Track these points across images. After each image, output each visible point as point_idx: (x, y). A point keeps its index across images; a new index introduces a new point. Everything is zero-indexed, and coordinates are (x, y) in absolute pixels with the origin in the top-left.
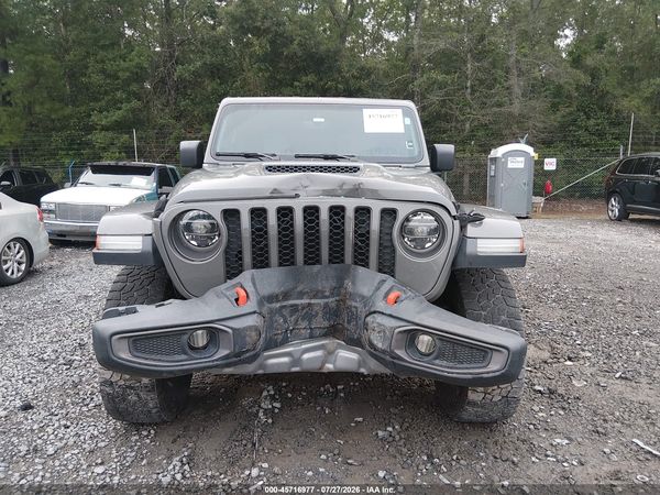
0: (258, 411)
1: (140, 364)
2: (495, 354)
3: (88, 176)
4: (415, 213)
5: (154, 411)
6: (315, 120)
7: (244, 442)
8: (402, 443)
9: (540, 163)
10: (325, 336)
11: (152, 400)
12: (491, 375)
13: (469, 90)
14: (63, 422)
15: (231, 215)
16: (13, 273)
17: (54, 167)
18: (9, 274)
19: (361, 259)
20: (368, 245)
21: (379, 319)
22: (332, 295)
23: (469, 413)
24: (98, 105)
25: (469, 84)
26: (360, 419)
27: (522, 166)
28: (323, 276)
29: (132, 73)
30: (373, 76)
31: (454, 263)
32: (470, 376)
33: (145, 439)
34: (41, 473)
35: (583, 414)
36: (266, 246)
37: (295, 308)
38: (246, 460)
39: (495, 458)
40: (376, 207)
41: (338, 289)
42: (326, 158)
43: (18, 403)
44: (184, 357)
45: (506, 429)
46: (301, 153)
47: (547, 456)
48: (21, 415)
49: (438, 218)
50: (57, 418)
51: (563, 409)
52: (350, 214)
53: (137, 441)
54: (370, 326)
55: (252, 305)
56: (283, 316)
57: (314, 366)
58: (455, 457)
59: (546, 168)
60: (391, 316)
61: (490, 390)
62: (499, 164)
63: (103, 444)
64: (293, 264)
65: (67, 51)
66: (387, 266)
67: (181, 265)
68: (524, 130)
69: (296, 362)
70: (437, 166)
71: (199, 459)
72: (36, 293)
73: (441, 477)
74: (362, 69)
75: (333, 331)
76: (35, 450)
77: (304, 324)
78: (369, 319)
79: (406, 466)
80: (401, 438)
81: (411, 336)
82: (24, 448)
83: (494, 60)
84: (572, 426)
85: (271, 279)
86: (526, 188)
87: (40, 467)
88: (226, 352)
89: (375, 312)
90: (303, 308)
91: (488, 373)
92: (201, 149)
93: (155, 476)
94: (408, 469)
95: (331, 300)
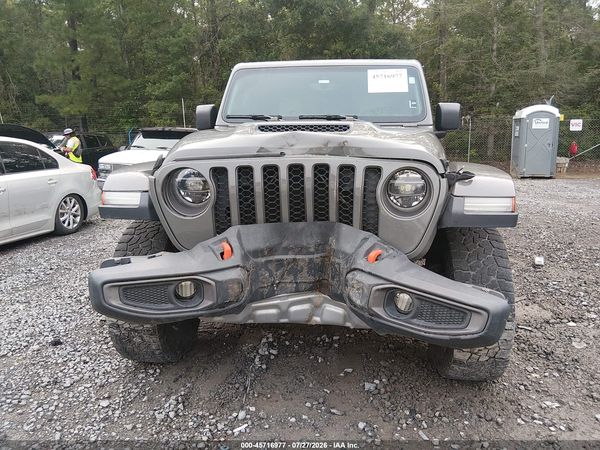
0: (255, 357)
1: (129, 311)
2: (474, 316)
3: (139, 140)
4: (402, 170)
5: (157, 352)
6: (320, 82)
7: (237, 385)
8: (385, 396)
9: (565, 124)
10: (311, 290)
11: (154, 343)
12: (469, 337)
13: (495, 53)
14: (83, 358)
15: (219, 173)
16: (69, 224)
17: (117, 133)
18: (65, 225)
19: (346, 217)
20: (352, 203)
21: (359, 276)
22: (317, 251)
23: (455, 371)
24: (152, 77)
25: (495, 47)
26: (350, 370)
27: (546, 126)
28: (307, 232)
29: (180, 47)
30: (399, 42)
31: (440, 222)
32: (447, 337)
33: (150, 377)
34: (56, 403)
35: (579, 377)
36: (253, 203)
37: (280, 263)
38: (236, 403)
39: (480, 417)
40: (360, 165)
41: (323, 246)
42: (329, 118)
43: (50, 339)
44: (170, 306)
45: (496, 388)
46: (305, 114)
47: (534, 418)
48: (50, 349)
49: (424, 177)
50: (79, 354)
51: (559, 371)
52: (334, 172)
53: (143, 378)
54: (350, 282)
55: (236, 259)
56: (269, 271)
57: (302, 319)
58: (437, 414)
59: (572, 129)
60: (370, 273)
61: (476, 350)
62: (523, 124)
63: (113, 380)
64: (279, 220)
65: (125, 30)
66: (371, 224)
67: (174, 220)
68: (549, 92)
69: (284, 313)
70: (441, 125)
71: (193, 399)
72: (88, 241)
73: (421, 432)
74: (389, 35)
75: (318, 286)
76: (56, 383)
77: (290, 278)
78: (350, 276)
79: (387, 419)
80: (386, 392)
81: (390, 295)
82: (46, 380)
83: (521, 23)
84: (565, 390)
85: (257, 235)
86: (550, 148)
87: (56, 397)
88: (210, 303)
89: (355, 269)
90: (289, 264)
91: (466, 335)
92: (214, 113)
93: (151, 413)
94: (389, 422)
95: (316, 256)
